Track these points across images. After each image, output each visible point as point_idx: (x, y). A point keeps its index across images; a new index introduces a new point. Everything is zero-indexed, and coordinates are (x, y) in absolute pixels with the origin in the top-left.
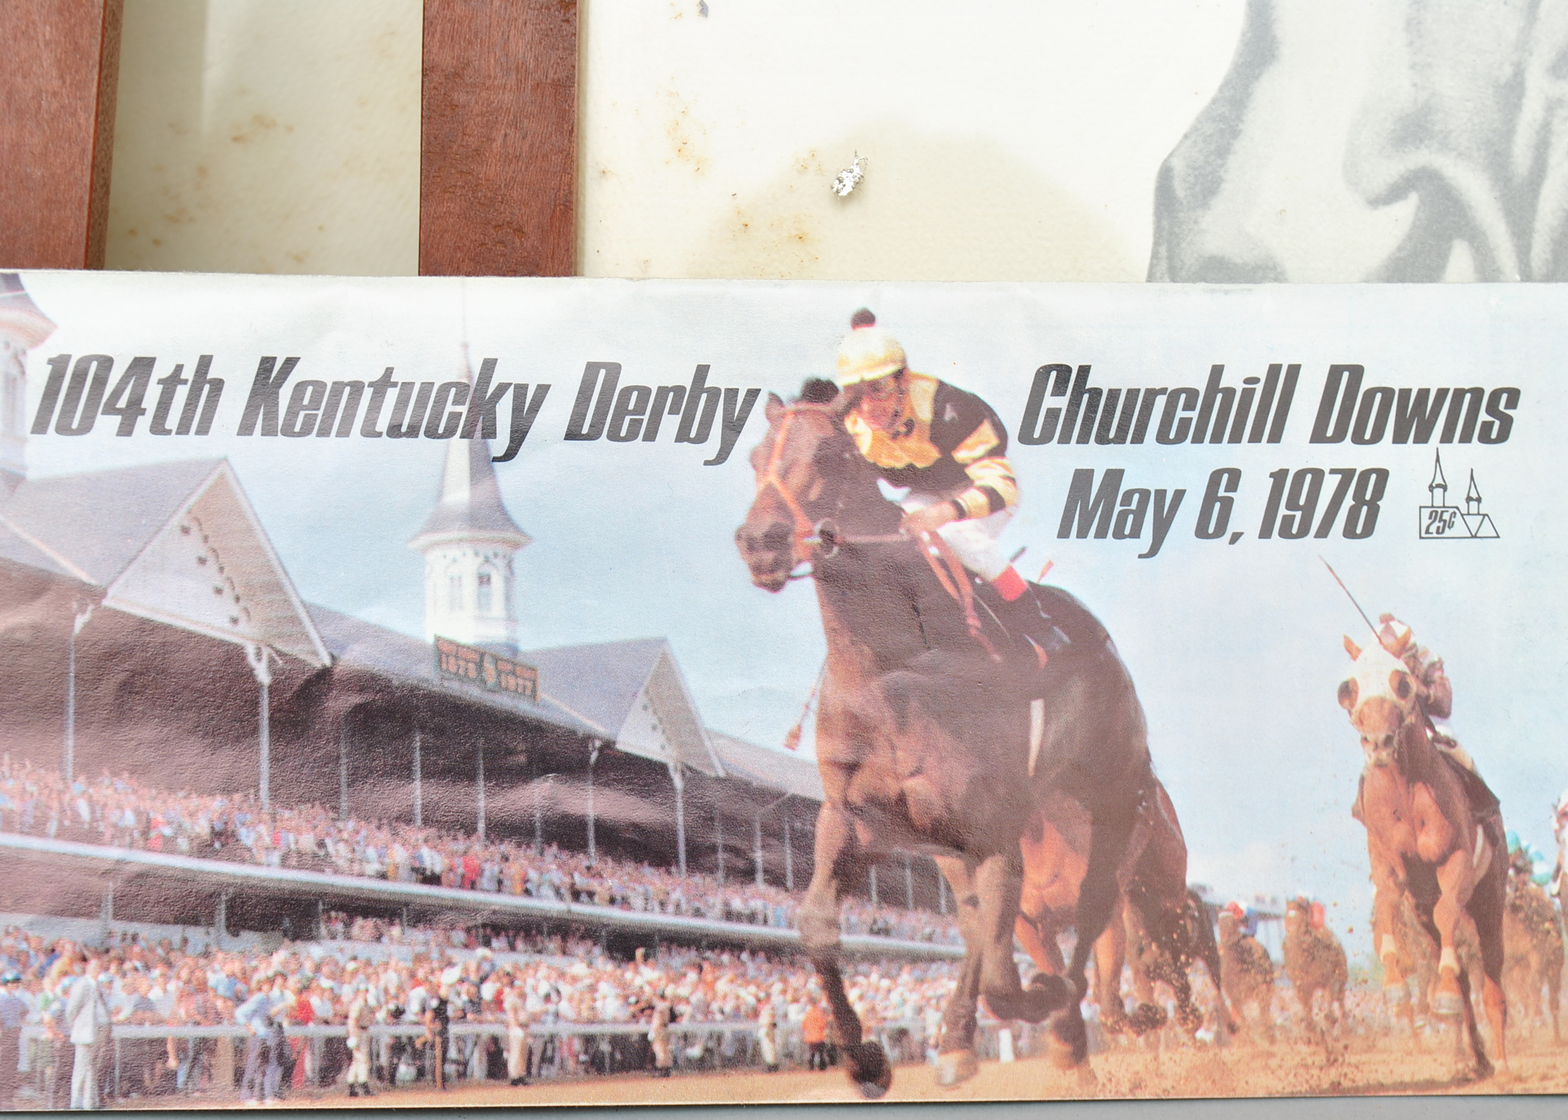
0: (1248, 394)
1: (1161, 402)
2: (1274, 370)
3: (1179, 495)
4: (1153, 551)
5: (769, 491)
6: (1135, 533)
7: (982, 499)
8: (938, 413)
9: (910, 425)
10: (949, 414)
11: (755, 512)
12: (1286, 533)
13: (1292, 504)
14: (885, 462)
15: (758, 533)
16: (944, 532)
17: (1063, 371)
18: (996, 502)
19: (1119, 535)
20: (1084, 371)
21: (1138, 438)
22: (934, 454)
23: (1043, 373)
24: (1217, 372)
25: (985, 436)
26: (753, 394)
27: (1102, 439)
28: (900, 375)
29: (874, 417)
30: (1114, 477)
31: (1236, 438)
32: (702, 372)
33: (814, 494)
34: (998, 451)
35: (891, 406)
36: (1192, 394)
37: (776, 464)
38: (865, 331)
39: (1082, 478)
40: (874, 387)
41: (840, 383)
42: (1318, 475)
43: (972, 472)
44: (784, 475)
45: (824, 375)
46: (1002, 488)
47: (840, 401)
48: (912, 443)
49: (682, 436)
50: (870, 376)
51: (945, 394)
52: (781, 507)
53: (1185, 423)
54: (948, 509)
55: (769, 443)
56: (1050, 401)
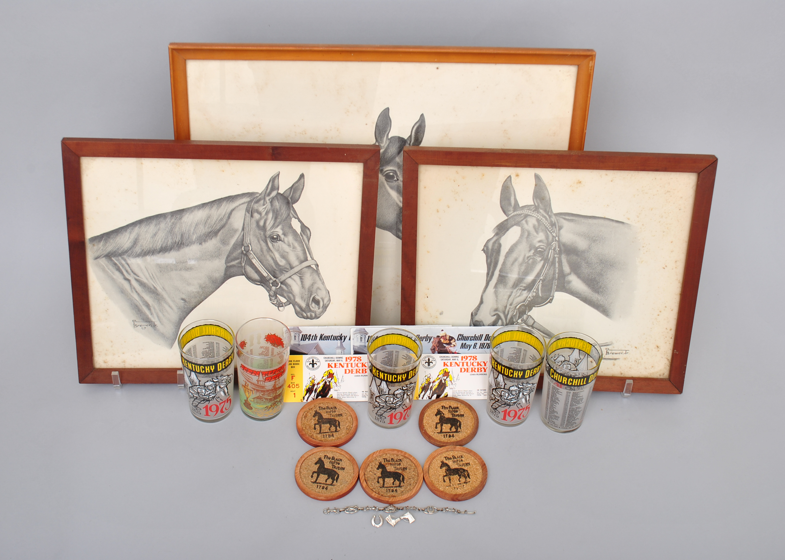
0: (478, 337)
1: (470, 337)
2: (480, 335)
3: (471, 345)
4: (469, 350)
5: (433, 345)
6: (467, 348)
7: (453, 346)
8: (449, 338)
9: (447, 339)
10: (450, 338)
11: (432, 347)
12: (481, 348)
13: (482, 346)
14: (444, 342)
15: (432, 349)
16: (449, 348)
17: (461, 335)
18: (454, 346)
19: (466, 348)
20: (463, 335)
21: (468, 340)
22: (449, 342)
23: (459, 335)
24: (475, 335)
25: (454, 340)
26: (432, 337)
27: (464, 340)
28: (446, 335)
29: (443, 339)
30: (465, 344)
31: (477, 340)
32: (427, 335)
33: (438, 345)
34: (455, 341)
35: (445, 338)
36: (473, 337)
37: (434, 343)
38: (442, 331)
39: (462, 344)
40: (443, 336)
41: (440, 336)
42: (484, 344)
43: (452, 343)
44: (435, 344)
45: (439, 335)
46: (455, 344)
47: (440, 337)
48: (447, 341)
49: (425, 341)
50: (443, 335)
51: (450, 337)
52: (434, 346)
53: (472, 339)
54: (450, 346)
55: (433, 341)
56: (460, 337)
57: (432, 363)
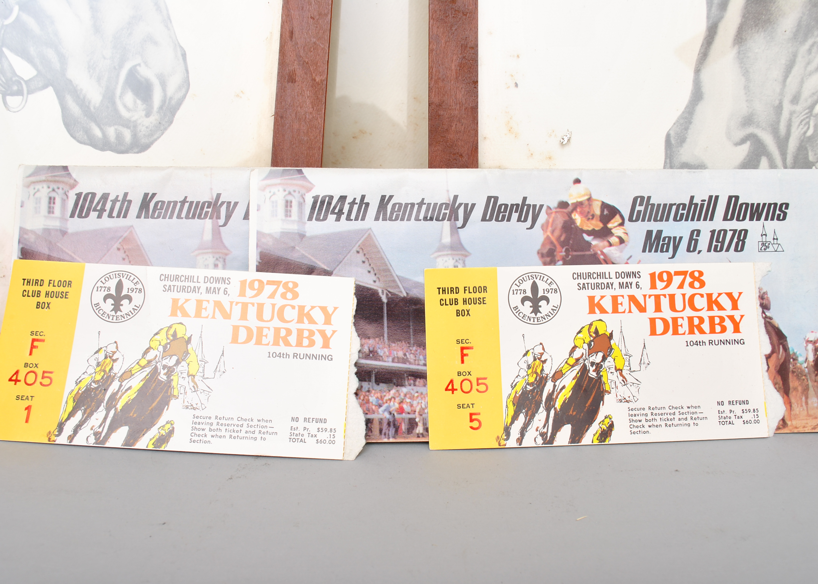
0: (702, 205)
1: (674, 208)
2: (711, 197)
3: (681, 238)
4: (673, 256)
5: (548, 238)
6: (667, 251)
7: (617, 240)
8: (602, 211)
9: (593, 216)
10: (606, 212)
11: (543, 245)
12: (715, 250)
13: (717, 241)
14: (585, 228)
15: (545, 251)
16: (605, 251)
17: (642, 198)
18: (622, 241)
19: (662, 251)
20: (649, 198)
21: (667, 220)
22: (601, 225)
23: (635, 200)
24: (692, 198)
25: (617, 220)
26: (541, 206)
27: (655, 220)
28: (590, 199)
29: (581, 213)
30: (660, 232)
31: (699, 219)
32: (525, 199)
33: (562, 239)
34: (622, 224)
35: (587, 210)
36: (684, 205)
37: (550, 229)
38: (577, 185)
39: (649, 233)
40: (580, 204)
41: (570, 202)
42: (725, 231)
43: (613, 231)
44: (553, 232)
45: (565, 200)
46: (623, 236)
47: (570, 208)
48: (594, 222)
49: (519, 220)
50: (579, 200)
51: (604, 206)
52: (552, 243)
53: (682, 215)
54: (606, 243)
55: (547, 222)
56: (638, 208)
57: (547, 300)
